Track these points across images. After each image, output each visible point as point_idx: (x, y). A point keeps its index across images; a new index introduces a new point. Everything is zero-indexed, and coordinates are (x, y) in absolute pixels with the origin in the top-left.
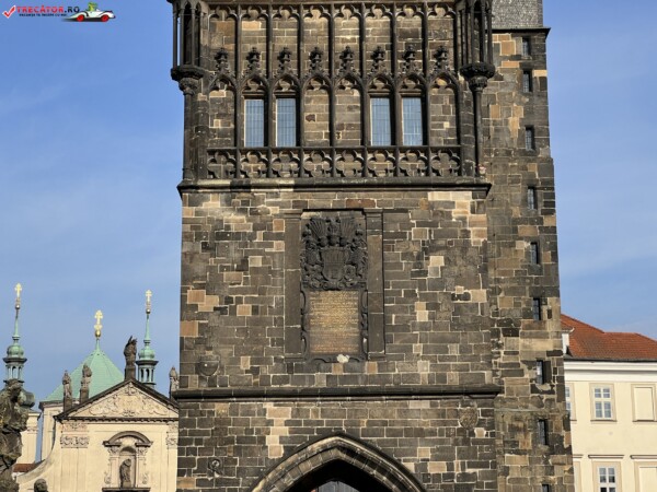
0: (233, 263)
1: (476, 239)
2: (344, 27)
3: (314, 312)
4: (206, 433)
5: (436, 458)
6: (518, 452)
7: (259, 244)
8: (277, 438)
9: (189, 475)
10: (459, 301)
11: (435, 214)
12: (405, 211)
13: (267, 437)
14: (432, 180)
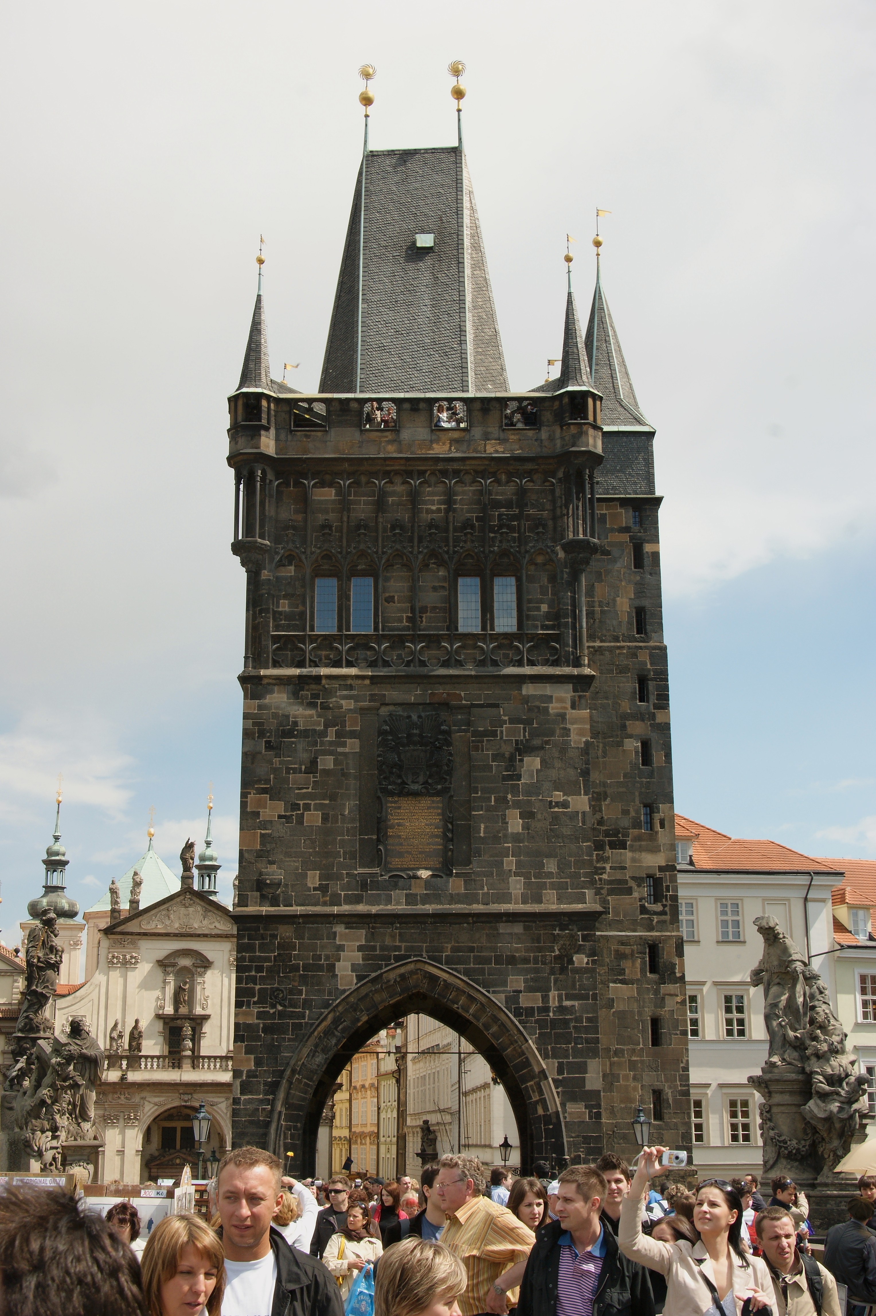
0: (301, 765)
1: (577, 738)
2: (429, 495)
3: (393, 819)
4: (267, 959)
5: (530, 989)
6: (623, 982)
7: (331, 743)
8: (349, 965)
9: (248, 1006)
10: (556, 809)
11: (530, 710)
12: (497, 706)
13: (337, 963)
14: (527, 670)
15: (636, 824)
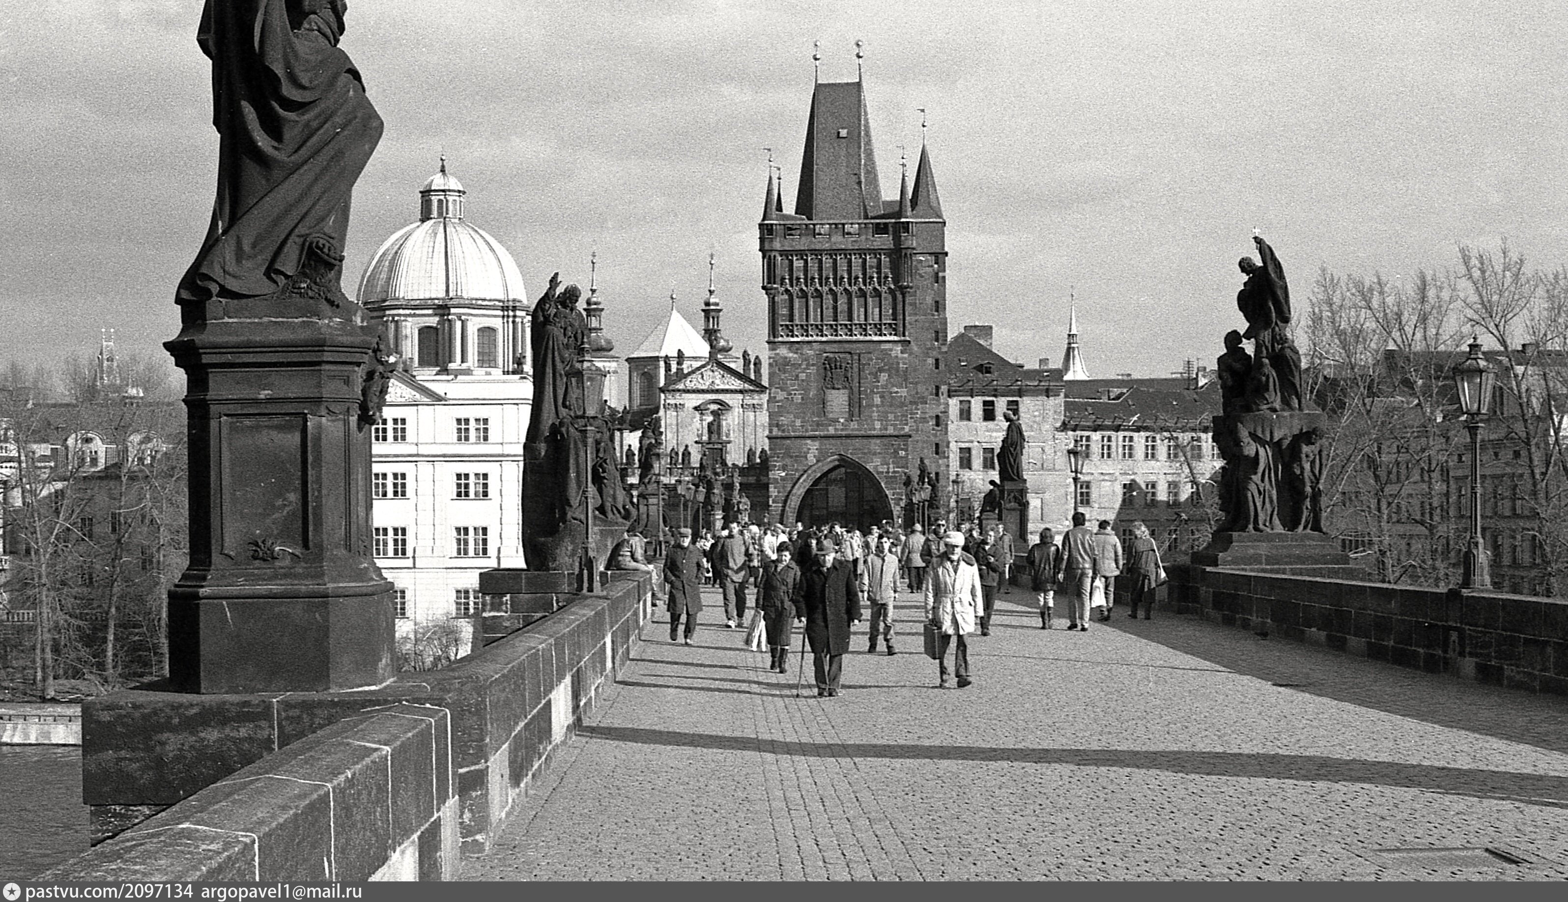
0: (792, 377)
1: (903, 366)
3: (829, 399)
4: (781, 453)
5: (882, 465)
7: (804, 368)
8: (812, 455)
10: (894, 394)
11: (884, 354)
13: (808, 455)
14: (883, 338)
15: (931, 394)
